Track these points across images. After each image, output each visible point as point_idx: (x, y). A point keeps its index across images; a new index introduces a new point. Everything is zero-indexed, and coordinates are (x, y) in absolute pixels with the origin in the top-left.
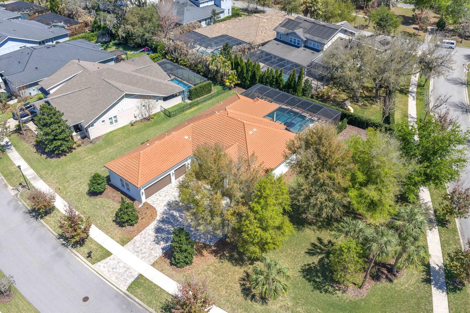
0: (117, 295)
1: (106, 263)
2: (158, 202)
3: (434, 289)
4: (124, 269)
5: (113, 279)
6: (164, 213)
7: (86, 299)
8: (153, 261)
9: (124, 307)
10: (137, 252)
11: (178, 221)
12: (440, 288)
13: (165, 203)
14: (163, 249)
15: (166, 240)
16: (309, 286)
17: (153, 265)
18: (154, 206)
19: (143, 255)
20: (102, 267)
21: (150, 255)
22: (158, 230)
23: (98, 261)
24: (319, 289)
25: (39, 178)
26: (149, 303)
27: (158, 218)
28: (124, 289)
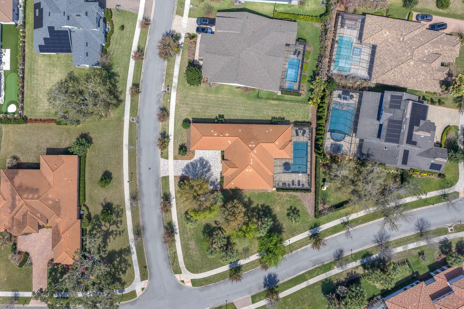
0: (158, 176)
1: (164, 161)
2: (198, 153)
3: (229, 265)
4: (167, 169)
5: (161, 169)
6: (195, 161)
7: (150, 169)
8: (176, 175)
9: (157, 182)
10: (175, 167)
11: (196, 169)
12: (230, 267)
13: (200, 156)
14: (182, 174)
15: (186, 173)
16: (202, 229)
17: (174, 176)
18: (196, 154)
19: (175, 170)
20: (162, 161)
21: (177, 172)
22: (187, 166)
23: (163, 158)
24: (203, 233)
25: (176, 89)
26: (163, 188)
27: (192, 161)
28: (161, 176)
